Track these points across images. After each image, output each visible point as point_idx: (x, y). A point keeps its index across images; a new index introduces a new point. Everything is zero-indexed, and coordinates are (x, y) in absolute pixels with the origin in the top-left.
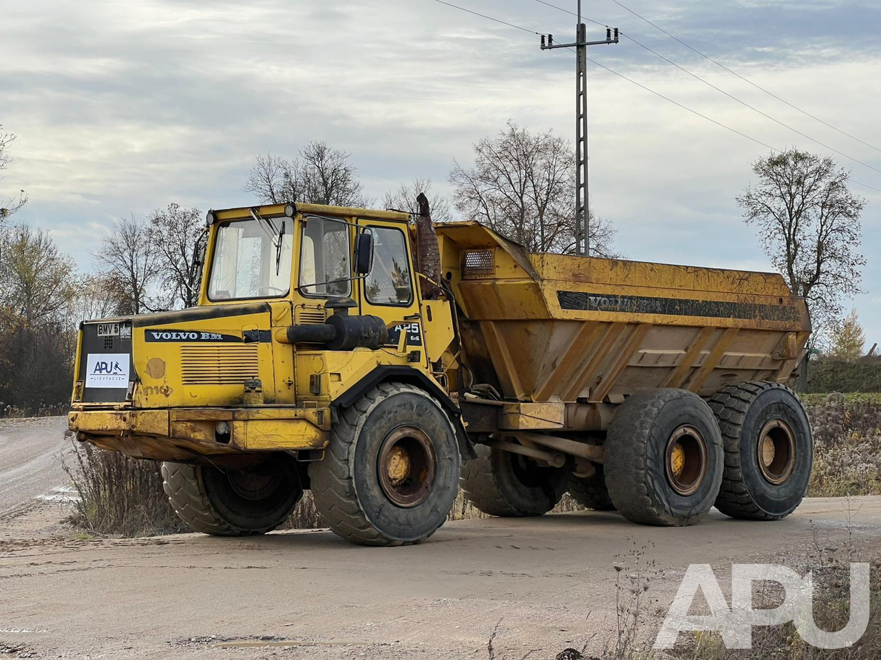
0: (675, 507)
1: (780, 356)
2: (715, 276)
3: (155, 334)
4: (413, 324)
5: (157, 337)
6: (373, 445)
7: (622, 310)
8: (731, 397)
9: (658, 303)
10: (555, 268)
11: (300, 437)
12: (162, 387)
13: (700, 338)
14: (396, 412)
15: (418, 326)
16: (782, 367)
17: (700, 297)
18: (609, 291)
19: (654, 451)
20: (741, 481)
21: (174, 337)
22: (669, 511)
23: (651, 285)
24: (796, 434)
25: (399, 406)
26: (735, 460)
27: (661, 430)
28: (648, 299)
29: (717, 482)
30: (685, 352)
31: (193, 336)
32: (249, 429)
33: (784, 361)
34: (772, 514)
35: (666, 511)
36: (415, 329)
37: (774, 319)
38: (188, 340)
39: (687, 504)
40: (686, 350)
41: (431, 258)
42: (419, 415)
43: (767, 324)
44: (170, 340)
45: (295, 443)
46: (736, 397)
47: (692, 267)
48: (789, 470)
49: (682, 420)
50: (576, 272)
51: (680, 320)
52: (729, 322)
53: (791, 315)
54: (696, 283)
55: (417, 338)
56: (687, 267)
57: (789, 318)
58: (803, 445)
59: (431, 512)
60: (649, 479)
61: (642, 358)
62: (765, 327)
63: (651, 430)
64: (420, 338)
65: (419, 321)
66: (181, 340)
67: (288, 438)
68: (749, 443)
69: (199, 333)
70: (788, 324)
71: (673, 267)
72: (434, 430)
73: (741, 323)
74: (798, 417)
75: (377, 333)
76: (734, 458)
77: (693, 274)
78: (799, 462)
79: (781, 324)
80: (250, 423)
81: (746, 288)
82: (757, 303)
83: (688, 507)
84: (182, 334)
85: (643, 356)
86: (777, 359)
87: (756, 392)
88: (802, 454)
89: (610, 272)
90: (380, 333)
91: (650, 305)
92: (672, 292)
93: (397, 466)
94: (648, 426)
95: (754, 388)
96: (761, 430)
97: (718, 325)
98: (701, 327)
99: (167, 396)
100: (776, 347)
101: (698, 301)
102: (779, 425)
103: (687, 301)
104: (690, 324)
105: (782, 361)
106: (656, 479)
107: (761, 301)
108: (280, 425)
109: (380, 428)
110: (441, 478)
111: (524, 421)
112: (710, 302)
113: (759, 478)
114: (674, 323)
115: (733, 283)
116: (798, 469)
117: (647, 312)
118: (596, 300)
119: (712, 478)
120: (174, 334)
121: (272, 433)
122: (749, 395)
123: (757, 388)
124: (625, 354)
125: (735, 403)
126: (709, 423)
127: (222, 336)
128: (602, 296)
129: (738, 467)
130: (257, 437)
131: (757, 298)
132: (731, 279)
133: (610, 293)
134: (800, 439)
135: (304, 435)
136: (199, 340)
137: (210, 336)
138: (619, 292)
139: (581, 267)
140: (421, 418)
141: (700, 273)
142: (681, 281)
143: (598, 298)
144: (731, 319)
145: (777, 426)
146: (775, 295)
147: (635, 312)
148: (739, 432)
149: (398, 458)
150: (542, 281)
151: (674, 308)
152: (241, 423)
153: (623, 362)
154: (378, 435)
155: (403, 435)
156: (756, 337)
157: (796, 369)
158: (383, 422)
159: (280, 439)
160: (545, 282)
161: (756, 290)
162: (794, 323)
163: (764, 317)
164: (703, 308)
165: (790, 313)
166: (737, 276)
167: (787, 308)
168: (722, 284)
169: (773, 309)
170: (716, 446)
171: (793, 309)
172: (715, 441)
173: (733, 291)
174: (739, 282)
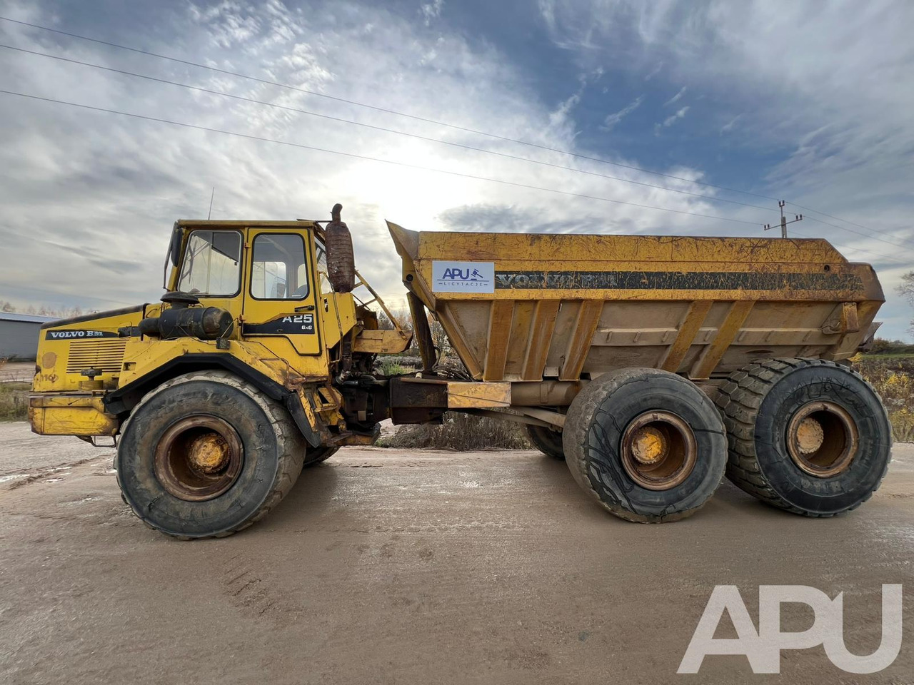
0: (637, 504)
1: (833, 330)
2: (709, 245)
3: (53, 334)
4: (305, 316)
5: (54, 336)
6: (146, 436)
7: (549, 287)
8: (749, 376)
9: (612, 278)
10: (438, 246)
11: (91, 424)
12: (51, 375)
13: (691, 313)
14: (181, 401)
15: (312, 317)
16: (840, 342)
17: (685, 269)
18: (529, 267)
19: (600, 441)
20: (759, 473)
21: (67, 336)
22: (629, 508)
23: (598, 258)
24: (858, 418)
25: (185, 395)
26: (747, 448)
27: (611, 416)
28: (592, 273)
29: (714, 475)
30: (676, 330)
31: (81, 334)
32: (47, 416)
33: (843, 335)
34: (817, 512)
35: (624, 508)
36: (308, 320)
37: (815, 289)
38: (77, 337)
39: (658, 500)
40: (677, 327)
41: (334, 256)
42: (217, 404)
43: (802, 295)
44: (64, 338)
45: (86, 429)
46: (754, 377)
47: (666, 237)
48: (847, 460)
49: (649, 404)
50: (473, 249)
51: (650, 294)
52: (737, 294)
53: (846, 283)
54: (675, 253)
55: (310, 328)
56: (659, 237)
57: (842, 287)
58: (872, 431)
59: (230, 507)
60: (594, 471)
61: (608, 338)
62: (799, 298)
63: (595, 416)
64: (313, 327)
65: (314, 312)
66: (72, 338)
67: (80, 425)
68: (770, 429)
69: (85, 331)
70: (840, 294)
71: (634, 238)
72: (239, 419)
73: (756, 294)
74: (861, 399)
75: (199, 323)
76: (745, 446)
77: (670, 244)
78: (865, 452)
79: (828, 295)
80: (48, 410)
81: (762, 256)
82: (784, 271)
83: (661, 504)
84: (73, 333)
85: (608, 335)
86: (829, 333)
87: (783, 371)
88: (870, 442)
89: (529, 248)
90: (202, 323)
91: (600, 280)
92: (637, 265)
93: (209, 454)
94: (592, 411)
95: (782, 365)
96: (793, 415)
97: (717, 298)
98: (689, 302)
99: (53, 382)
100: (826, 320)
101: (679, 273)
102: (826, 408)
103: (661, 273)
104: (667, 298)
105: (840, 335)
106: (604, 472)
107: (794, 269)
108: (74, 412)
109: (157, 418)
110: (250, 470)
111: (456, 401)
112: (701, 273)
113: (791, 470)
114: (639, 298)
115: (741, 251)
116: (862, 458)
117: (592, 287)
118: (507, 278)
119: (705, 470)
120: (67, 333)
121: (67, 419)
122: (772, 374)
123: (785, 365)
124: (578, 334)
125: (752, 384)
126: (697, 407)
127: (103, 333)
128: (518, 273)
129: (753, 457)
130: (53, 422)
131: (783, 267)
132: (736, 247)
133: (530, 270)
134: (864, 425)
135: (94, 422)
136: (85, 337)
137: (94, 333)
138: (544, 267)
139: (481, 244)
140: (219, 408)
141: (683, 242)
142: (649, 252)
143: (511, 276)
144: (739, 291)
145: (823, 409)
146: (816, 262)
147: (573, 287)
148: (753, 418)
149: (210, 445)
150: (419, 261)
151: (639, 282)
152: (40, 410)
153: (582, 342)
154: (154, 426)
155: (193, 425)
156: (790, 310)
157: (865, 343)
158: (161, 412)
159: (73, 425)
160: (422, 262)
161: (781, 258)
162: (852, 292)
163: (798, 287)
164: (690, 279)
165: (844, 281)
166: (748, 244)
167: (838, 276)
168: (721, 253)
169: (813, 277)
170: (711, 434)
171: (849, 276)
172: (710, 428)
173: (742, 260)
174: (752, 250)
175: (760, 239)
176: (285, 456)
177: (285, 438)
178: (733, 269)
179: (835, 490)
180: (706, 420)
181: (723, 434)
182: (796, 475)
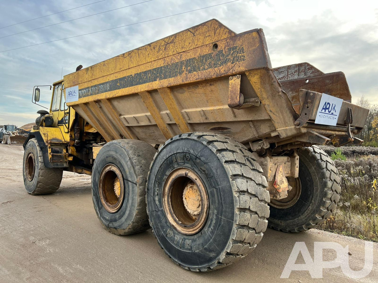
2: (144, 52)
7: (91, 95)
9: (109, 85)
15: (68, 117)
17: (133, 72)
18: (86, 85)
24: (210, 188)
28: (103, 84)
30: (150, 114)
37: (204, 69)
47: (126, 53)
50: (74, 81)
51: (120, 92)
52: (156, 84)
54: (130, 63)
56: (124, 54)
57: (225, 62)
61: (127, 121)
62: (192, 80)
64: (68, 121)
65: (68, 115)
70: (223, 70)
71: (115, 58)
73: (167, 82)
77: (128, 57)
79: (213, 72)
81: (171, 50)
82: (184, 59)
89: (86, 75)
91: (104, 87)
92: (116, 75)
98: (136, 94)
101: (131, 75)
102: (186, 175)
103: (125, 78)
104: (126, 94)
112: (140, 73)
114: (117, 95)
115: (159, 50)
117: (102, 92)
128: (84, 89)
131: (184, 55)
132: (157, 49)
133: (86, 87)
138: (90, 85)
141: (133, 54)
142: (120, 65)
143: (82, 91)
144: (157, 82)
146: (207, 43)
147: (97, 94)
151: (116, 86)
161: (182, 48)
162: (233, 65)
163: (191, 71)
164: (135, 79)
165: (228, 56)
166: (163, 43)
167: (224, 52)
168: (150, 55)
169: (203, 58)
170: (130, 183)
171: (233, 49)
172: (130, 179)
173: (160, 58)
174: (165, 47)
175: (169, 36)
176: (41, 169)
177: (42, 163)
178: (156, 65)
179: (187, 246)
180: (128, 173)
181: (136, 184)
182: (166, 225)
